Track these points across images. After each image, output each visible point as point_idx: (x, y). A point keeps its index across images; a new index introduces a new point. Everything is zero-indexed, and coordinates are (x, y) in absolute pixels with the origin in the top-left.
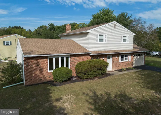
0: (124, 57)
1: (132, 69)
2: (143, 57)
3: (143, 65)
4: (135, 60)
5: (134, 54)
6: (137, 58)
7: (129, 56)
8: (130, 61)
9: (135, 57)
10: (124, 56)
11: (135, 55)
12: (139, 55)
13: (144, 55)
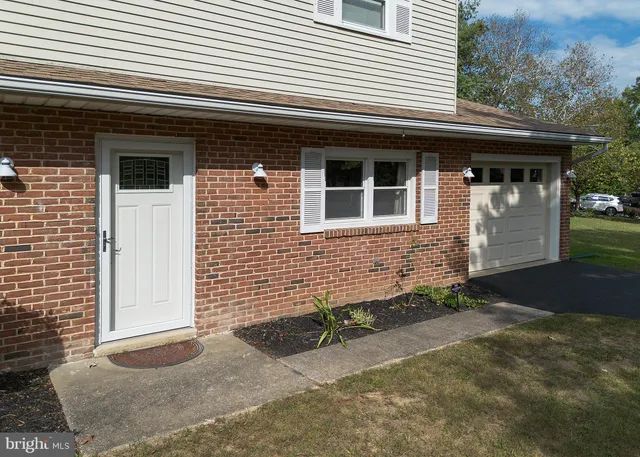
0: (368, 186)
1: (450, 307)
2: (548, 198)
3: (554, 257)
4: (487, 216)
5: (475, 157)
6: (497, 199)
7: (418, 172)
8: (433, 219)
9: (481, 195)
10: (369, 168)
11: (486, 175)
12: (517, 177)
13: (559, 183)
